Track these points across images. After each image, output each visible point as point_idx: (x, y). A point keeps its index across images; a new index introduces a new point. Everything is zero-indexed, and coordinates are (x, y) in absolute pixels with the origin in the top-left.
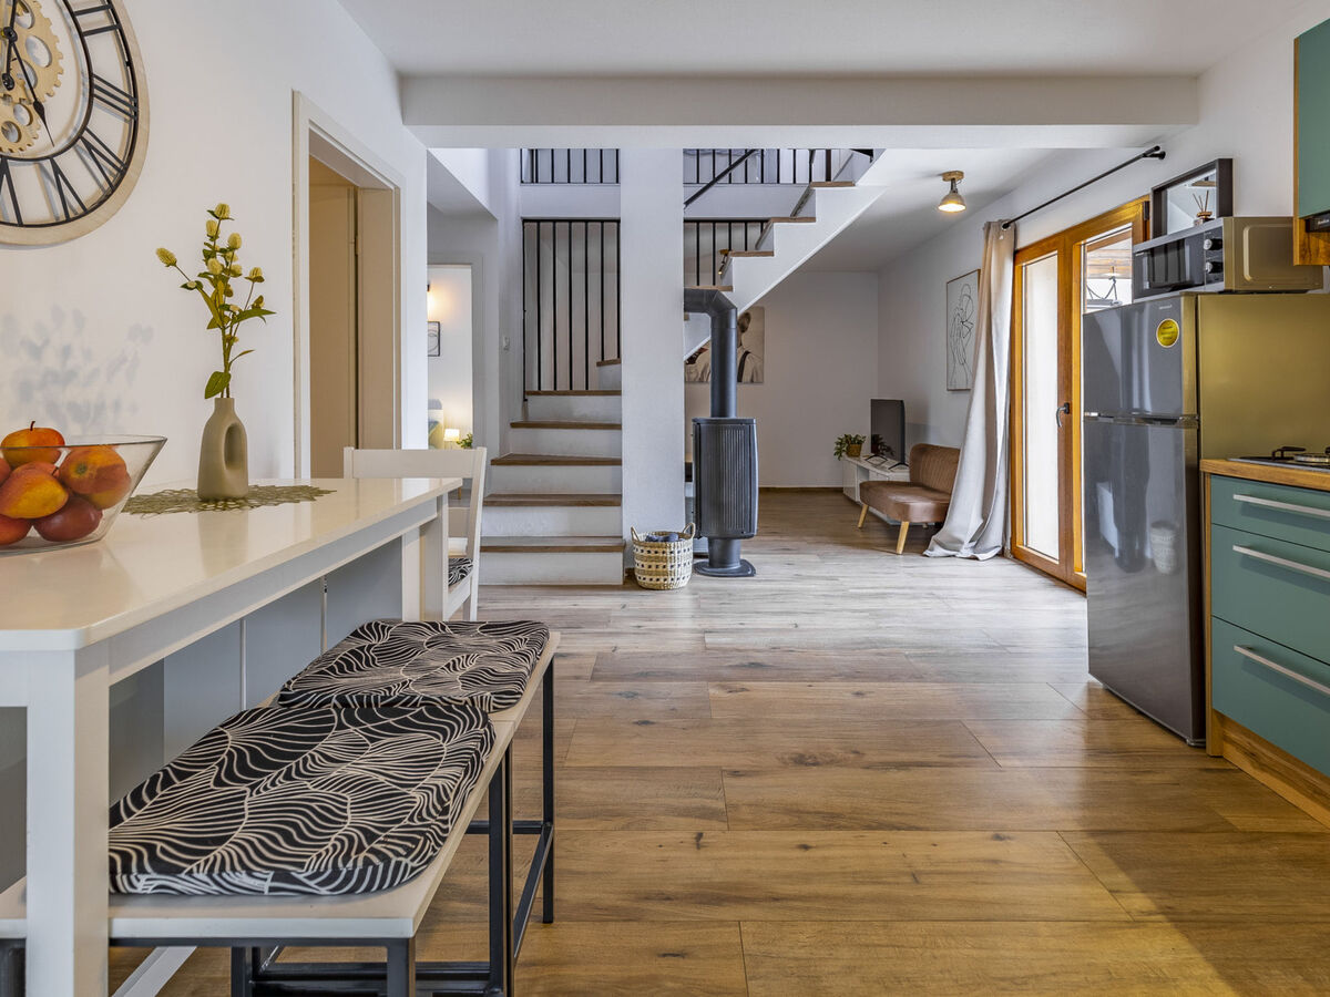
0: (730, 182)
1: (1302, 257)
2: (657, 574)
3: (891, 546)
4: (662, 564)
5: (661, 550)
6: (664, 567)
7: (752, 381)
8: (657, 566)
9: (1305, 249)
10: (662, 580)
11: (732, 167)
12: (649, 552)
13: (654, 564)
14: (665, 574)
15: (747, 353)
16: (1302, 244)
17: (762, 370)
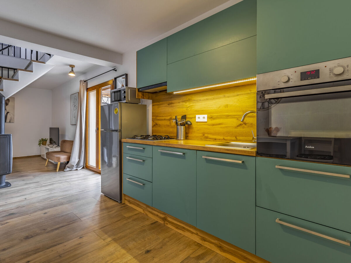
0: (2, 54)
1: (138, 97)
3: (55, 170)
7: (10, 122)
11: (3, 49)
15: (8, 112)
16: (138, 94)
17: (14, 118)
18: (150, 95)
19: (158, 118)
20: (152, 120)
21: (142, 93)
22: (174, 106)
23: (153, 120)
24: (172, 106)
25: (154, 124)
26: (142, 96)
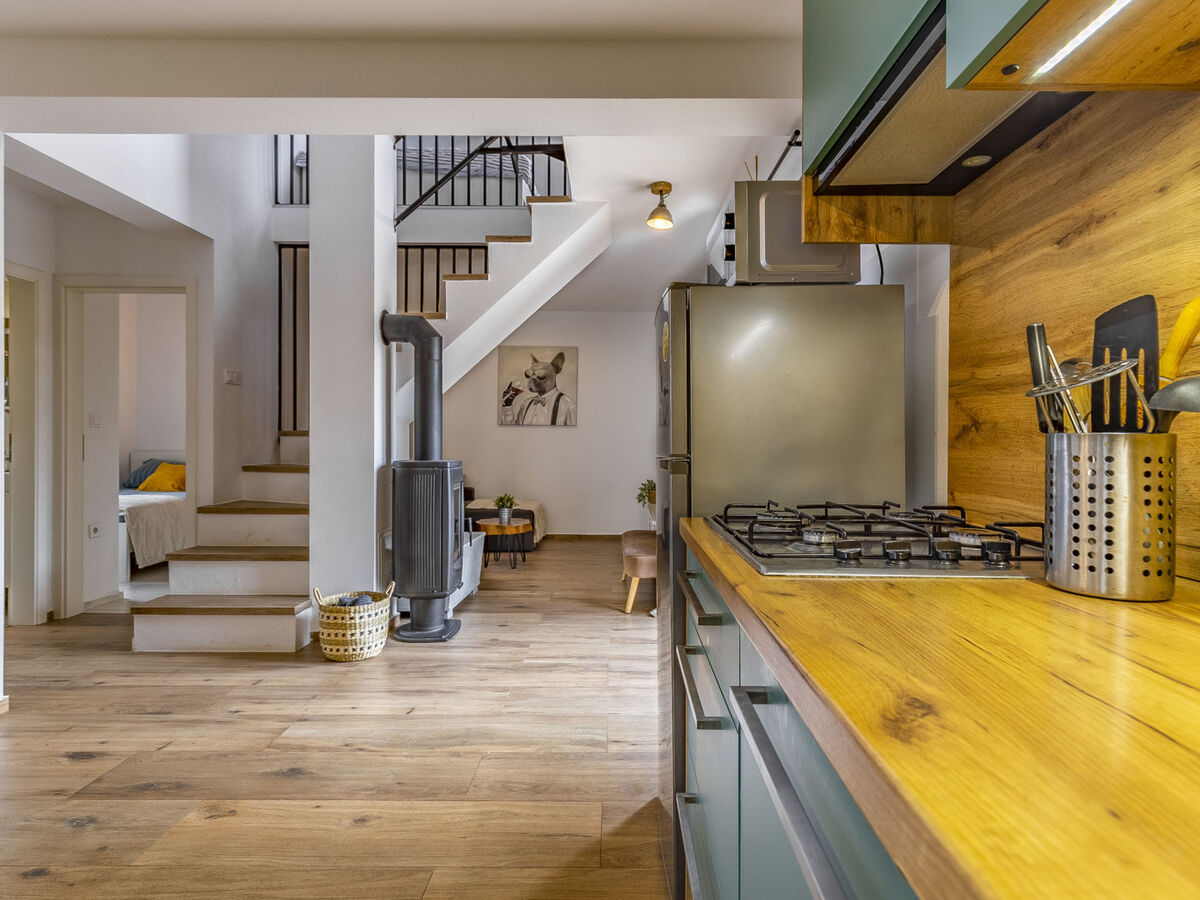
1: (809, 230)
2: (337, 643)
4: (340, 632)
5: (339, 616)
6: (344, 635)
7: (565, 424)
8: (336, 635)
9: (813, 220)
10: (342, 651)
11: (439, 184)
12: (328, 618)
13: (333, 632)
14: (345, 643)
15: (561, 395)
16: (809, 214)
17: (576, 412)
18: (927, 206)
19: (987, 373)
20: (951, 396)
21: (854, 200)
22: (1106, 246)
23: (954, 390)
24: (1089, 251)
25: (966, 422)
26: (849, 220)
